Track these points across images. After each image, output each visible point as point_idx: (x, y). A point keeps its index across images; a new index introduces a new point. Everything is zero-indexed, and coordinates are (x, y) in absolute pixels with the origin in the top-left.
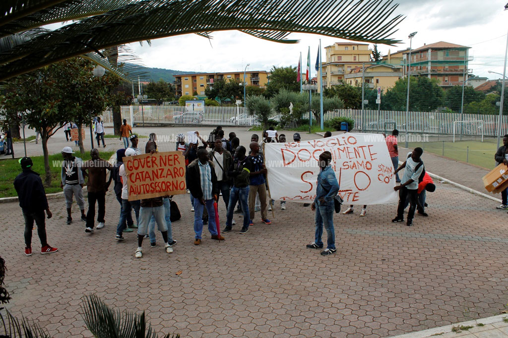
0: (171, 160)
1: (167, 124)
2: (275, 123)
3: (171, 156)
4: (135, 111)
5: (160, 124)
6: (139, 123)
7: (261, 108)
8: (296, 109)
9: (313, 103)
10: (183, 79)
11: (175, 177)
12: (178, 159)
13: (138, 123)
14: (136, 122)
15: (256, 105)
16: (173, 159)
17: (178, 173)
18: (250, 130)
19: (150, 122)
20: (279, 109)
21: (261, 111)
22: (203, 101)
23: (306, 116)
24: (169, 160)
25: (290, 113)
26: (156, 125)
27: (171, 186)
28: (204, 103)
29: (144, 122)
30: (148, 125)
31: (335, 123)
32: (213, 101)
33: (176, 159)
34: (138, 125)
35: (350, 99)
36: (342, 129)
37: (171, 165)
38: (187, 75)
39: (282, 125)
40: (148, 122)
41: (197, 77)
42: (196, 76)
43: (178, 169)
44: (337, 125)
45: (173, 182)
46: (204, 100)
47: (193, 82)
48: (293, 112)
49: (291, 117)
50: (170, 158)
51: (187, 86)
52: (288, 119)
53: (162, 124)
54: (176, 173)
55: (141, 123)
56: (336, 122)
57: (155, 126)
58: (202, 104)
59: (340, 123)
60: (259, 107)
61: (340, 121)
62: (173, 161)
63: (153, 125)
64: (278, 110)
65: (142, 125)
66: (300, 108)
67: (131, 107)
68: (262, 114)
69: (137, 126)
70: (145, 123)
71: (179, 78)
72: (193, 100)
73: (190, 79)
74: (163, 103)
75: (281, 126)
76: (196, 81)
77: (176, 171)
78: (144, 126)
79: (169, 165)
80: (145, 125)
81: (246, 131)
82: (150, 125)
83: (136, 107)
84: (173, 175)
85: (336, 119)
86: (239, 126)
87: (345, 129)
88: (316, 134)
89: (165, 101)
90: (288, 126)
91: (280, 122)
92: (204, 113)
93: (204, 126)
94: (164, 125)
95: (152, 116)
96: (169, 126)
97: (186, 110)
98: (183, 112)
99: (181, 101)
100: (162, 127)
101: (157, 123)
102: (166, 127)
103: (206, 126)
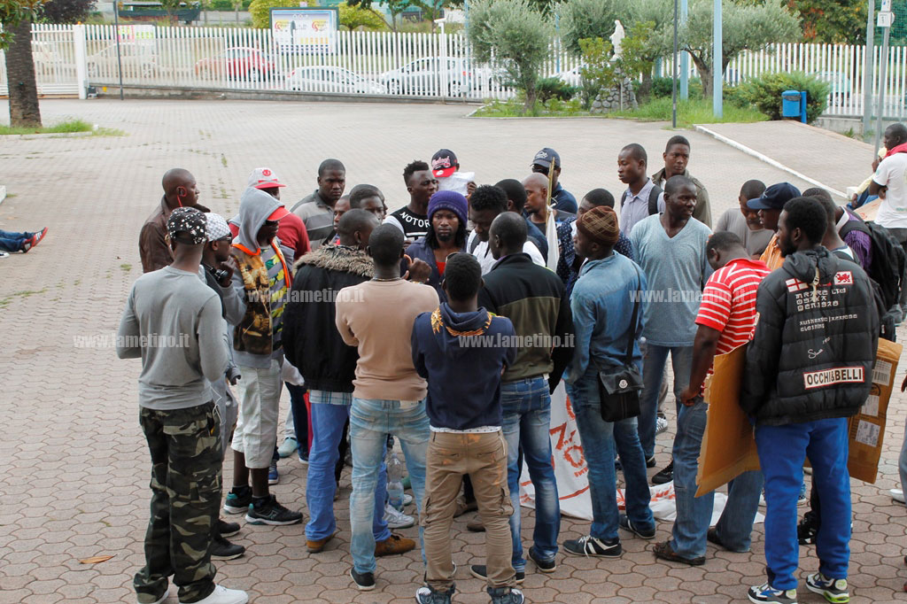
1: (204, 89)
2: (566, 93)
4: (92, 43)
5: (176, 89)
6: (108, 86)
7: (513, 38)
8: (634, 42)
9: (693, 25)
13: (101, 86)
14: (97, 80)
15: (498, 29)
18: (478, 114)
19: (145, 82)
20: (575, 43)
21: (513, 49)
22: (333, 12)
23: (665, 69)
25: (615, 57)
26: (166, 94)
28: (334, 20)
29: (126, 81)
30: (137, 92)
31: (762, 92)
32: (367, 13)
34: (104, 91)
35: (832, 9)
36: (784, 113)
39: (587, 100)
40: (136, 81)
44: (770, 99)
46: (336, 9)
48: (626, 54)
49: (618, 70)
52: (606, 78)
53: (185, 90)
55: (114, 86)
56: (767, 89)
57: (161, 98)
58: (329, 21)
59: (780, 92)
60: (504, 36)
61: (780, 85)
63: (153, 93)
64: (575, 48)
65: (117, 92)
66: (647, 38)
67: (78, 30)
68: (519, 60)
69: (99, 96)
70: (128, 87)
72: (298, 8)
74: (202, 15)
75: (582, 102)
78: (122, 97)
80: (126, 92)
81: (461, 117)
82: (144, 92)
83: (96, 29)
85: (766, 79)
86: (446, 101)
87: (797, 114)
88: (694, 129)
89: (209, 9)
90: (605, 103)
91: (578, 90)
92: (332, 54)
93: (327, 98)
94: (193, 94)
95: (156, 60)
96: (210, 97)
97: (272, 42)
98: (263, 48)
99: (256, 10)
100: (184, 99)
101: (169, 85)
102: (200, 99)
103: (334, 98)
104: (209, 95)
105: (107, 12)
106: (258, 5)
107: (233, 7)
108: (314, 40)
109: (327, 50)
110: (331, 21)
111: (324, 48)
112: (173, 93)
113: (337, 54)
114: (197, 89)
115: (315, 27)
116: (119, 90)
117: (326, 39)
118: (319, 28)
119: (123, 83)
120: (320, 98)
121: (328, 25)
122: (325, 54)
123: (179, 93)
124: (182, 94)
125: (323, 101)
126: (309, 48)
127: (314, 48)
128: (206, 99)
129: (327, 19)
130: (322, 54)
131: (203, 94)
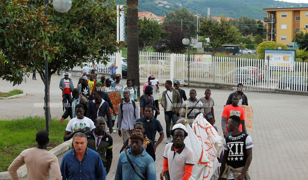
0: (113, 97)
1: (225, 85)
3: (112, 94)
5: (213, 84)
10: (279, 15)
11: (117, 104)
12: (116, 95)
16: (113, 96)
17: (118, 102)
22: (293, 52)
24: (111, 97)
27: (116, 109)
28: (294, 55)
30: (196, 84)
33: (115, 96)
37: (113, 99)
38: (286, 8)
41: (301, 12)
42: (299, 11)
43: (117, 100)
45: (116, 107)
46: (295, 51)
47: (294, 21)
50: (112, 96)
51: (284, 27)
53: (216, 84)
54: (117, 102)
58: (291, 56)
62: (114, 97)
67: (173, 56)
70: (192, 82)
71: (274, 13)
72: (277, 50)
73: (290, 15)
76: (299, 19)
77: (116, 101)
78: (189, 87)
79: (112, 99)
80: (190, 84)
82: (198, 85)
84: (116, 104)
92: (291, 71)
93: (280, 92)
94: (220, 87)
95: (211, 70)
96: (227, 89)
97: (264, 65)
98: (259, 67)
99: (259, 50)
100: (216, 89)
101: (210, 82)
102: (223, 89)
103: (284, 92)
104: (227, 87)
105: (199, 48)
106: (260, 48)
107: (255, 48)
108: (283, 64)
109: (289, 69)
110: (292, 56)
111: (288, 68)
112: (211, 86)
113: (294, 71)
114: (222, 85)
115: (284, 59)
116: (188, 83)
117: (289, 64)
118: (286, 59)
119: (190, 80)
120: (277, 92)
121: (290, 58)
122: (288, 71)
123: (214, 86)
124: (215, 87)
125: (279, 93)
126: (281, 68)
127: (283, 68)
128: (226, 90)
129: (290, 55)
130: (287, 71)
131: (224, 87)
